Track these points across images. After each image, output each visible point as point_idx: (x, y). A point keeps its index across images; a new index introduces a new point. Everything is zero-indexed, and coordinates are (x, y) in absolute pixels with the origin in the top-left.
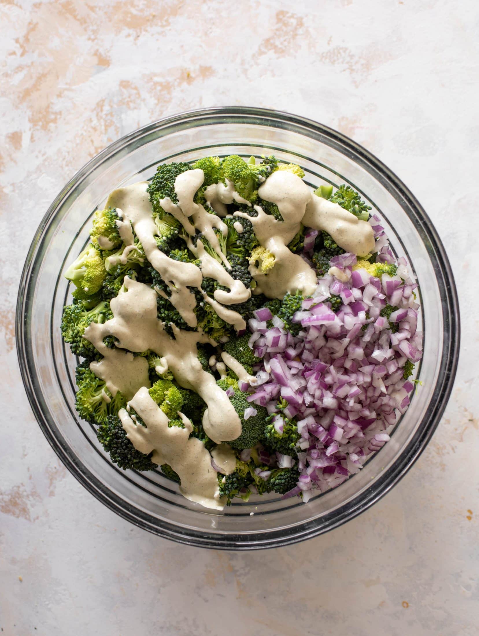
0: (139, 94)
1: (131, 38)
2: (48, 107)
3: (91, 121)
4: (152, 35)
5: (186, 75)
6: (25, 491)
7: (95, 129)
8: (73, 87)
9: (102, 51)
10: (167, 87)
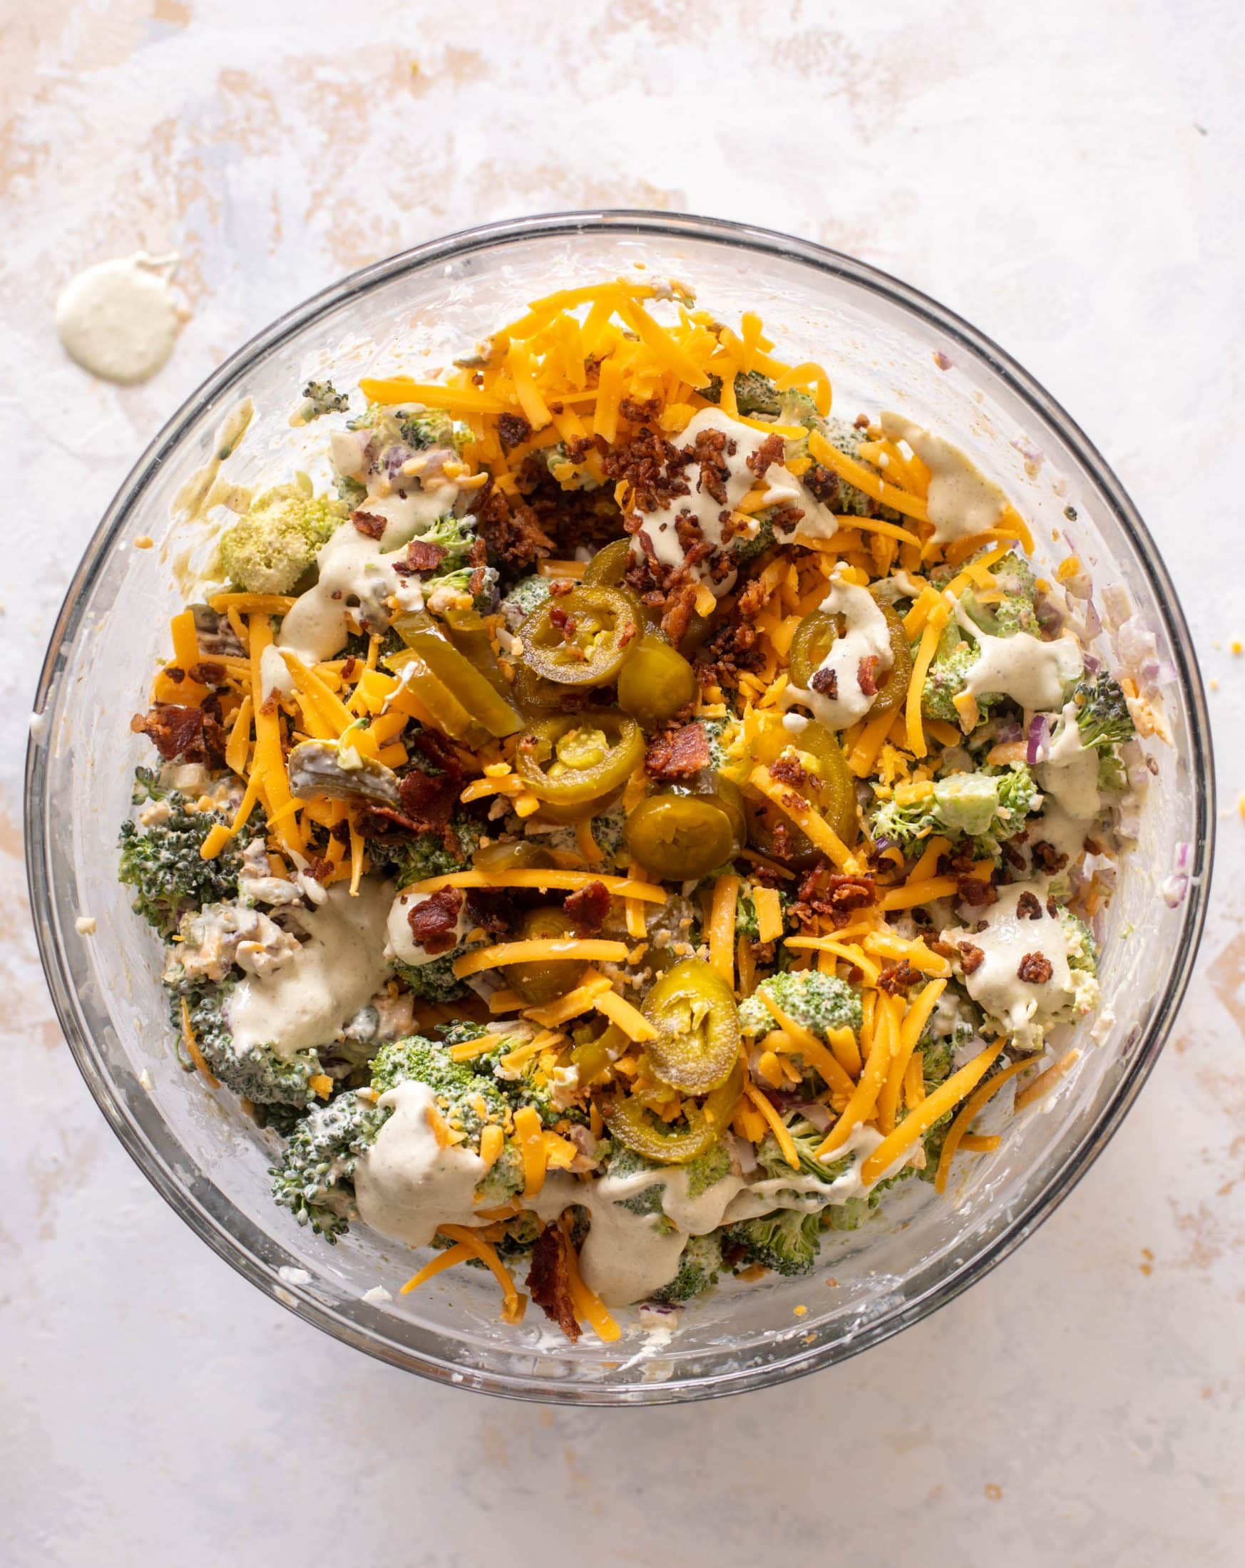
0: (273, 110)
2: (9, 127)
3: (136, 177)
5: (408, 70)
7: (149, 203)
8: (84, 76)
10: (354, 98)
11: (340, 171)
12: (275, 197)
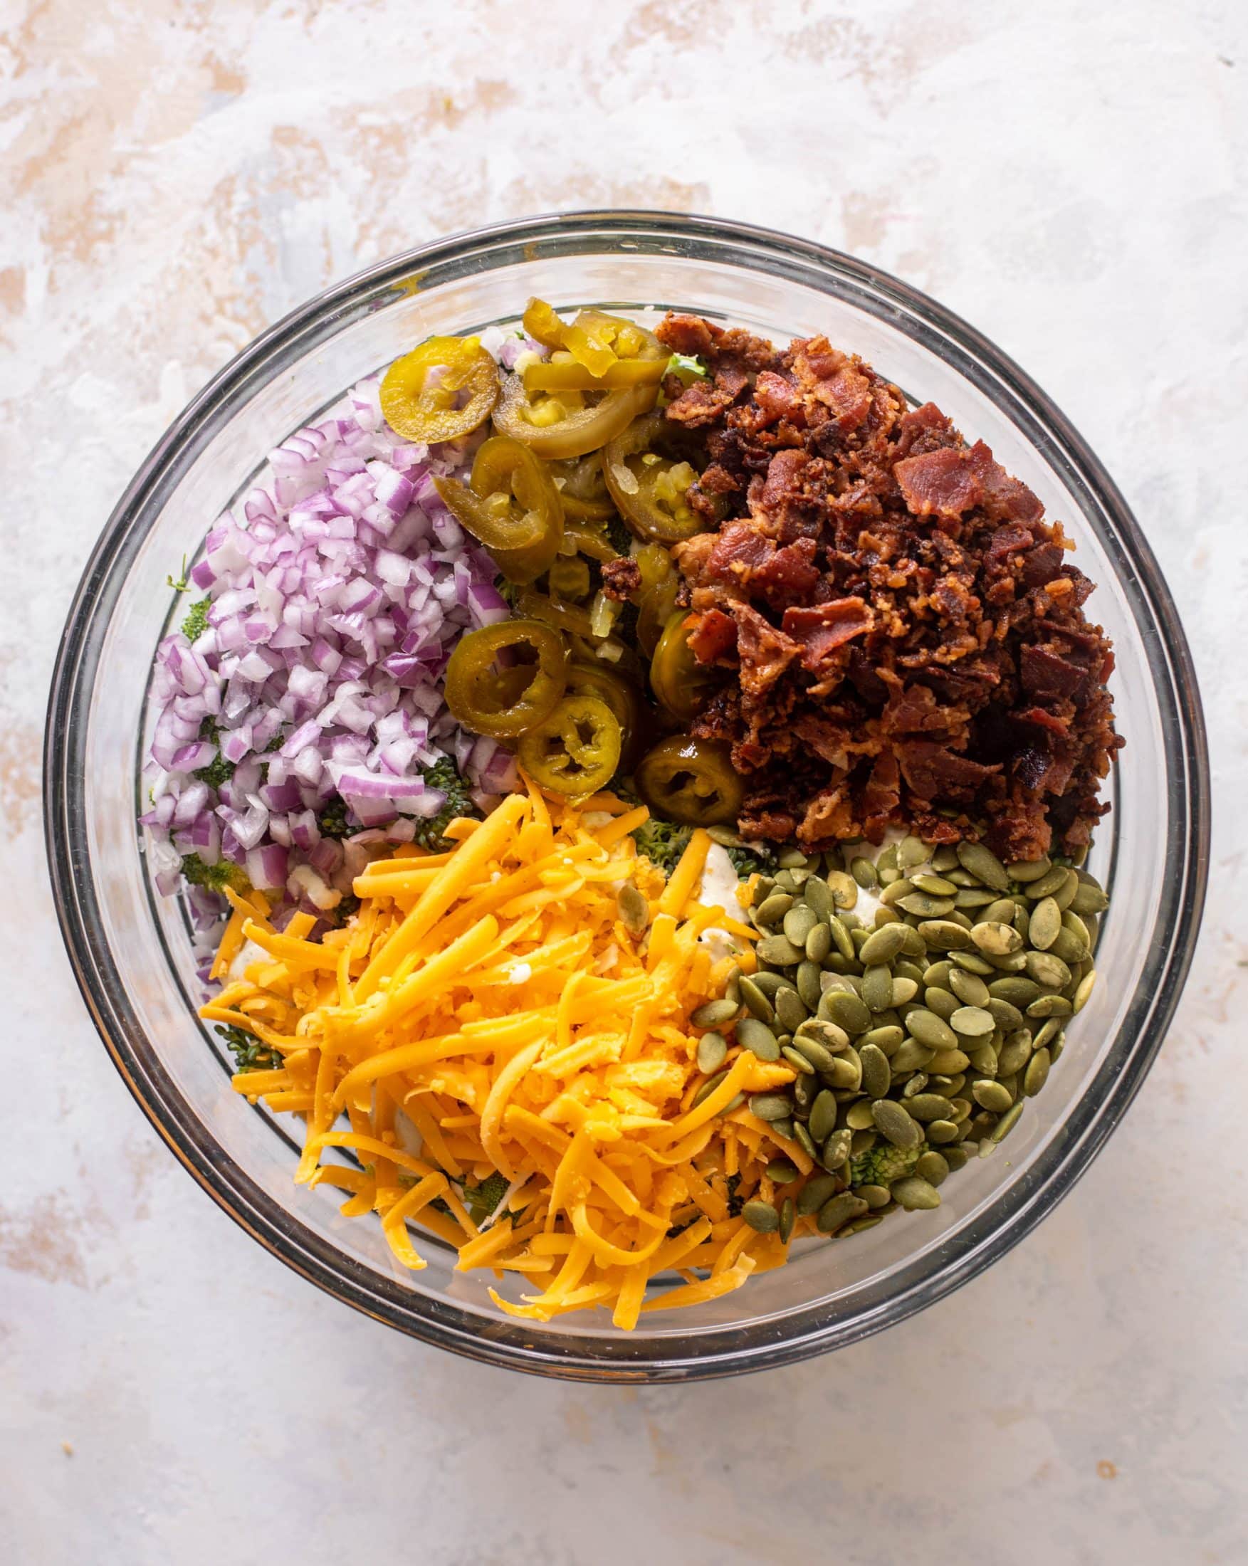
0: (322, 158)
1: (297, 20)
2: (90, 201)
3: (201, 231)
5: (442, 106)
6: (71, 1208)
7: (213, 252)
8: (154, 149)
9: (222, 54)
10: (395, 138)
11: (383, 203)
12: (325, 233)
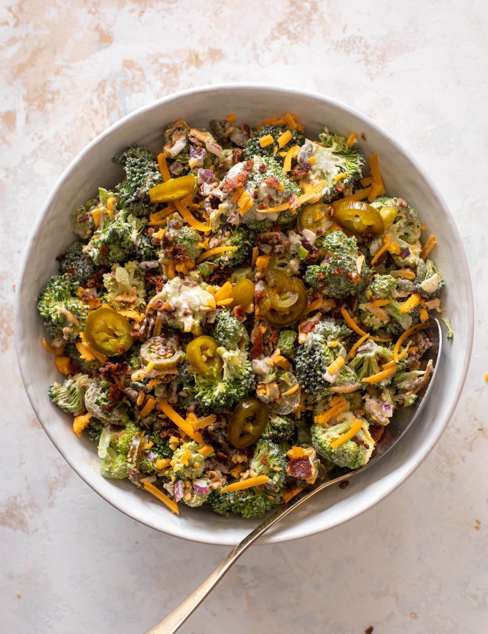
0: (143, 76)
1: (136, 14)
2: (45, 85)
3: (92, 102)
4: (158, 12)
5: (194, 58)
6: (23, 502)
7: (96, 112)
8: (73, 65)
9: (103, 26)
10: (174, 70)
